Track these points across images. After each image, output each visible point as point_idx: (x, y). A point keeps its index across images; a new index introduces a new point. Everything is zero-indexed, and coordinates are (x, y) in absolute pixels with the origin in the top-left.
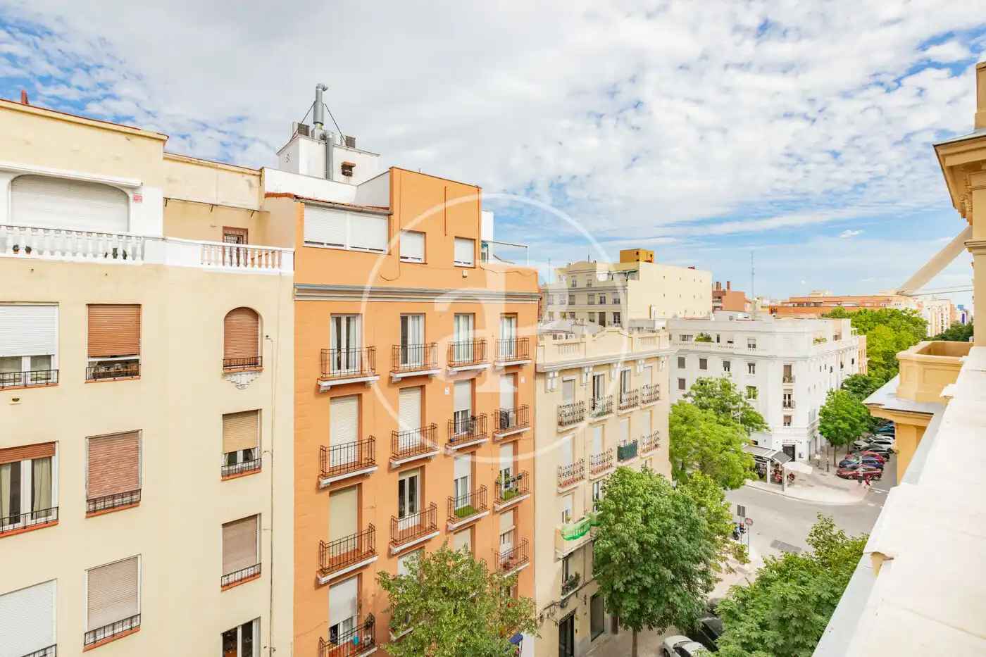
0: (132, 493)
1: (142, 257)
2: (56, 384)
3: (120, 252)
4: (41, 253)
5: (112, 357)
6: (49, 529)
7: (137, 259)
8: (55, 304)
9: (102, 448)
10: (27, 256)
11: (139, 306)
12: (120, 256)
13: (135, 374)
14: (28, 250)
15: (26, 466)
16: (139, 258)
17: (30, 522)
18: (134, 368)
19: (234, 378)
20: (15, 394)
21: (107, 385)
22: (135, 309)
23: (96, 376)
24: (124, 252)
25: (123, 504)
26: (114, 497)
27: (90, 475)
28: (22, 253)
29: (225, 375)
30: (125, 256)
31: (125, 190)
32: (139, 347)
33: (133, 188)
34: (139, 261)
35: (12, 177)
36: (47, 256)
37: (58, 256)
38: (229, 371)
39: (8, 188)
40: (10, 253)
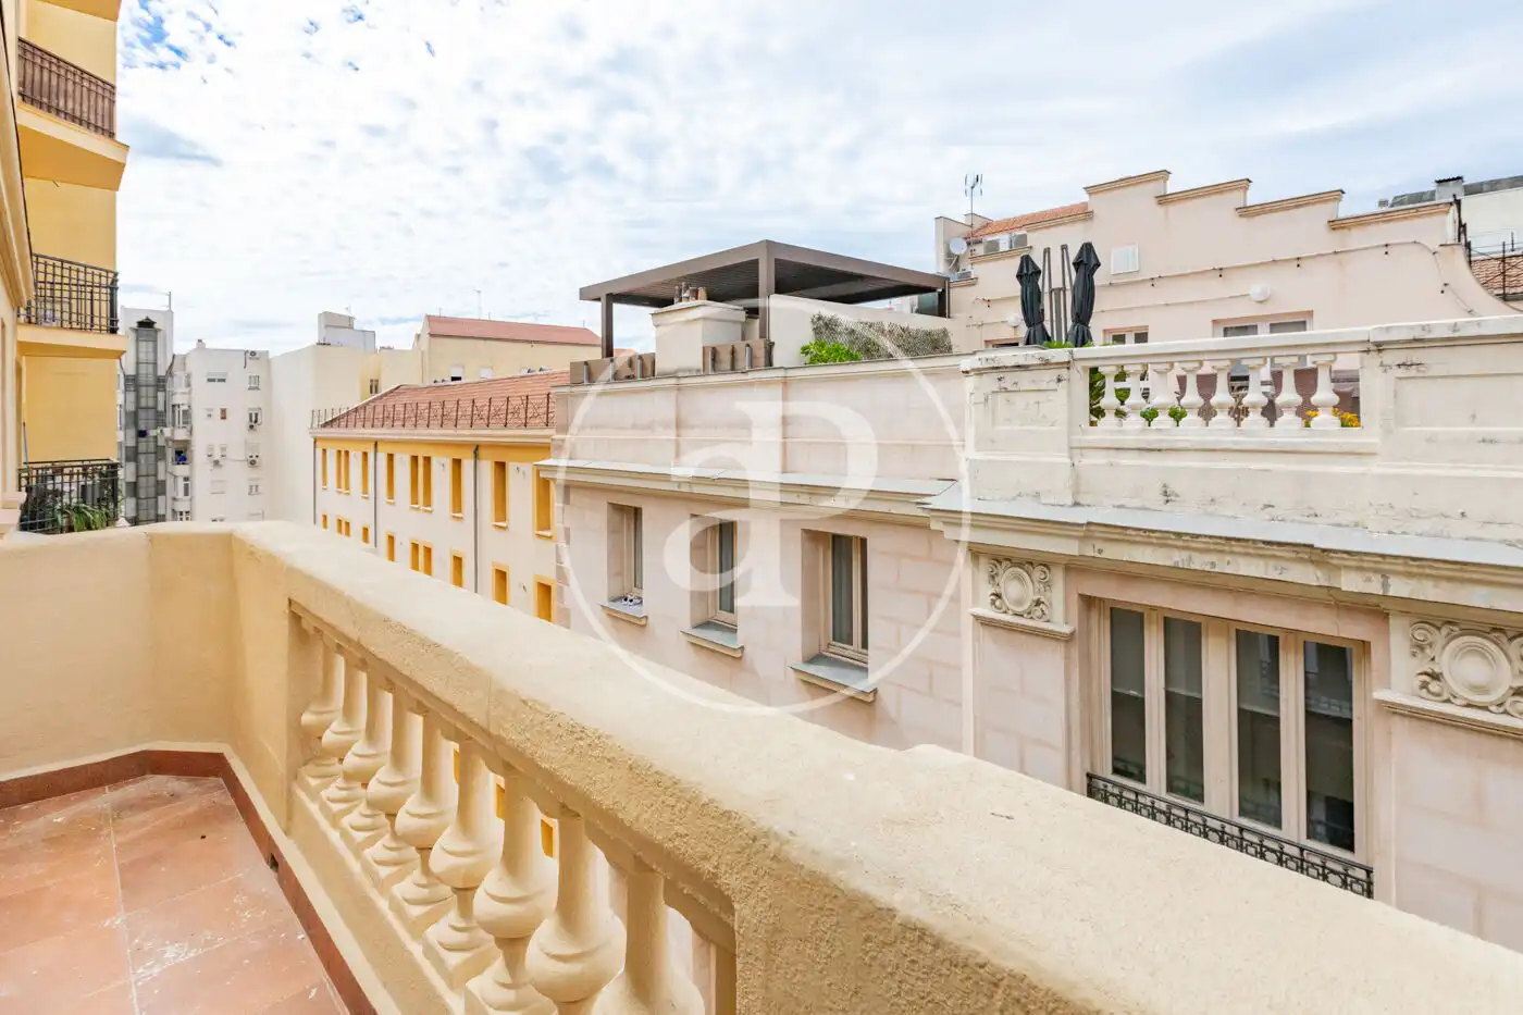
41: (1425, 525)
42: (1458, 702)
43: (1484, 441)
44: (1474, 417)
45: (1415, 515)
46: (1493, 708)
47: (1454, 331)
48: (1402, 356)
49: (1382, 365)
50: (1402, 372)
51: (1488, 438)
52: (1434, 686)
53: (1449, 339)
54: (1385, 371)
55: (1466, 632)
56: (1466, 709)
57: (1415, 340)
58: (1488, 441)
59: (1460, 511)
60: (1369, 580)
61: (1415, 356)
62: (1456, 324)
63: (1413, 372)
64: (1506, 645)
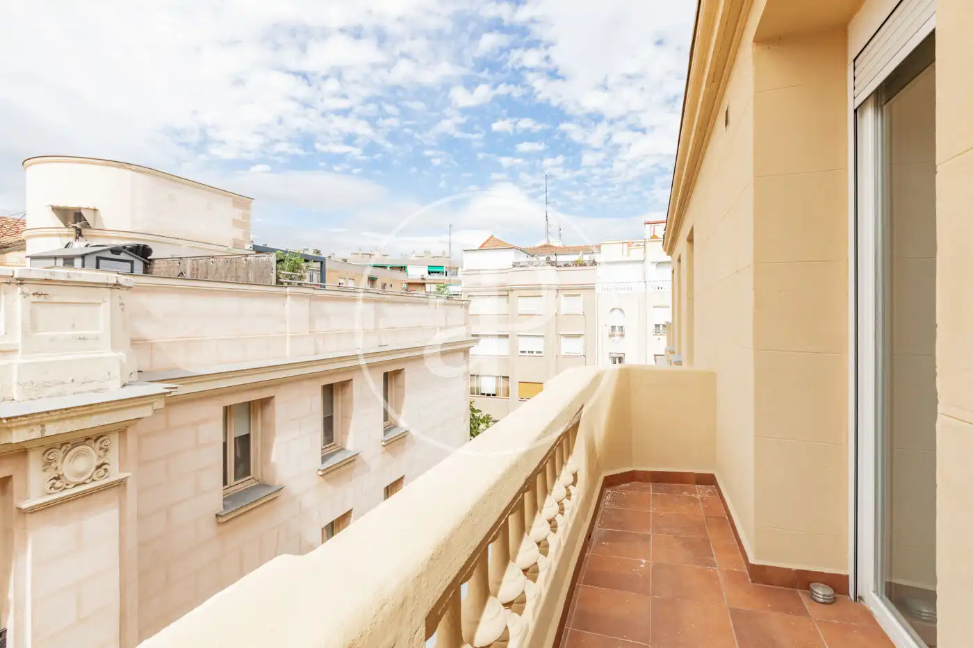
41: (53, 390)
42: (69, 487)
43: (80, 339)
44: (74, 325)
45: (46, 385)
46: (88, 481)
47: (68, 277)
48: (35, 289)
49: (23, 293)
50: (35, 299)
51: (82, 337)
52: (58, 484)
53: (64, 281)
54: (25, 297)
55: (75, 445)
56: (75, 488)
57: (46, 280)
58: (83, 339)
59: (71, 379)
60: (32, 430)
61: (44, 289)
62: (68, 274)
63: (42, 299)
64: (93, 444)
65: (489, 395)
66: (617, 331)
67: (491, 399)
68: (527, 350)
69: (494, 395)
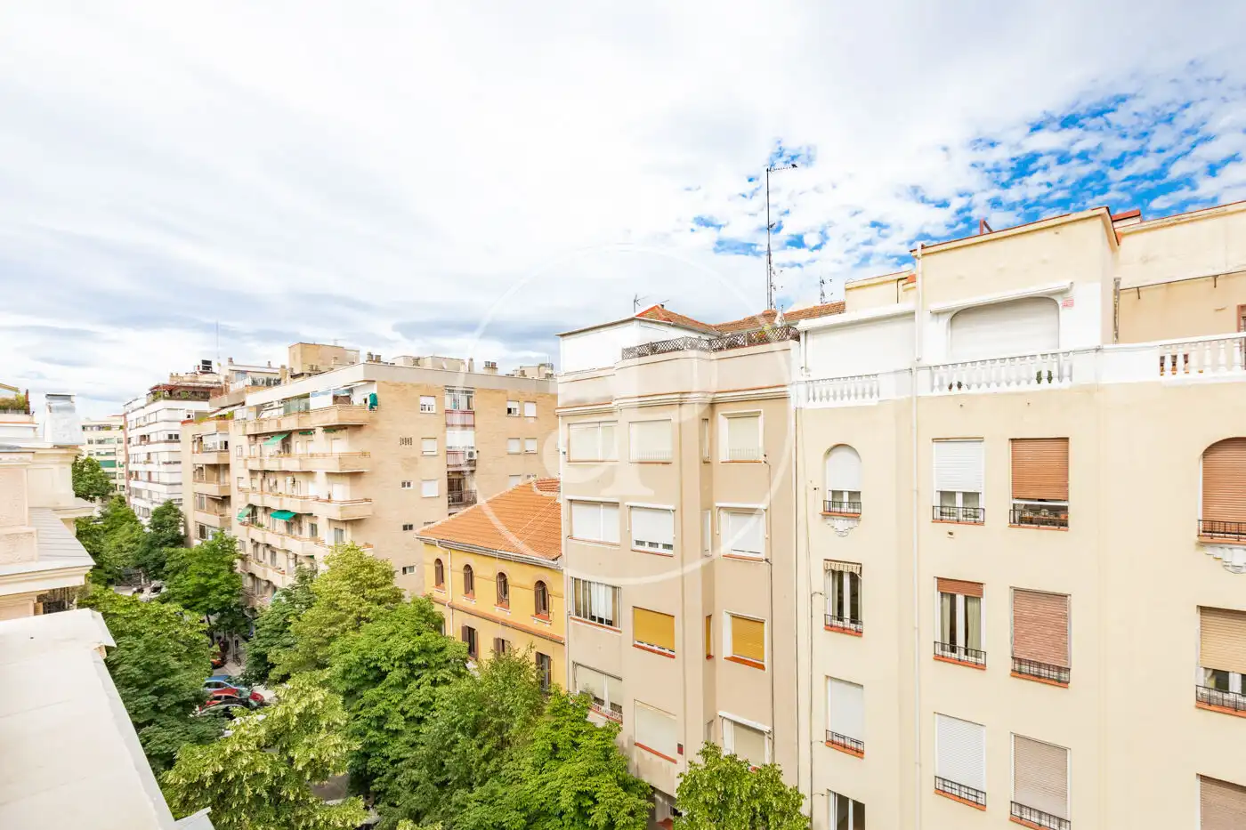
0: (1060, 669)
1: (1070, 376)
2: (982, 523)
3: (1045, 375)
4: (969, 388)
5: (1040, 500)
6: (976, 670)
7: (1064, 381)
8: (980, 440)
9: (1027, 604)
10: (959, 392)
11: (1066, 439)
12: (1045, 381)
13: (1064, 524)
14: (960, 385)
15: (960, 599)
16: (1066, 380)
17: (963, 657)
18: (1062, 517)
19: (1219, 552)
20: (952, 527)
21: (1031, 533)
22: (1063, 444)
23: (1022, 520)
24: (1050, 373)
25: (1049, 678)
26: (1040, 665)
27: (1015, 631)
28: (955, 388)
29: (1202, 544)
30: (1050, 379)
31: (1053, 297)
32: (1067, 492)
33: (1062, 292)
34: (1066, 384)
35: (950, 315)
36: (974, 390)
37: (984, 389)
38: (1209, 540)
39: (947, 327)
40: (946, 391)
65: (601, 620)
66: (843, 505)
67: (603, 631)
68: (648, 539)
69: (610, 623)
